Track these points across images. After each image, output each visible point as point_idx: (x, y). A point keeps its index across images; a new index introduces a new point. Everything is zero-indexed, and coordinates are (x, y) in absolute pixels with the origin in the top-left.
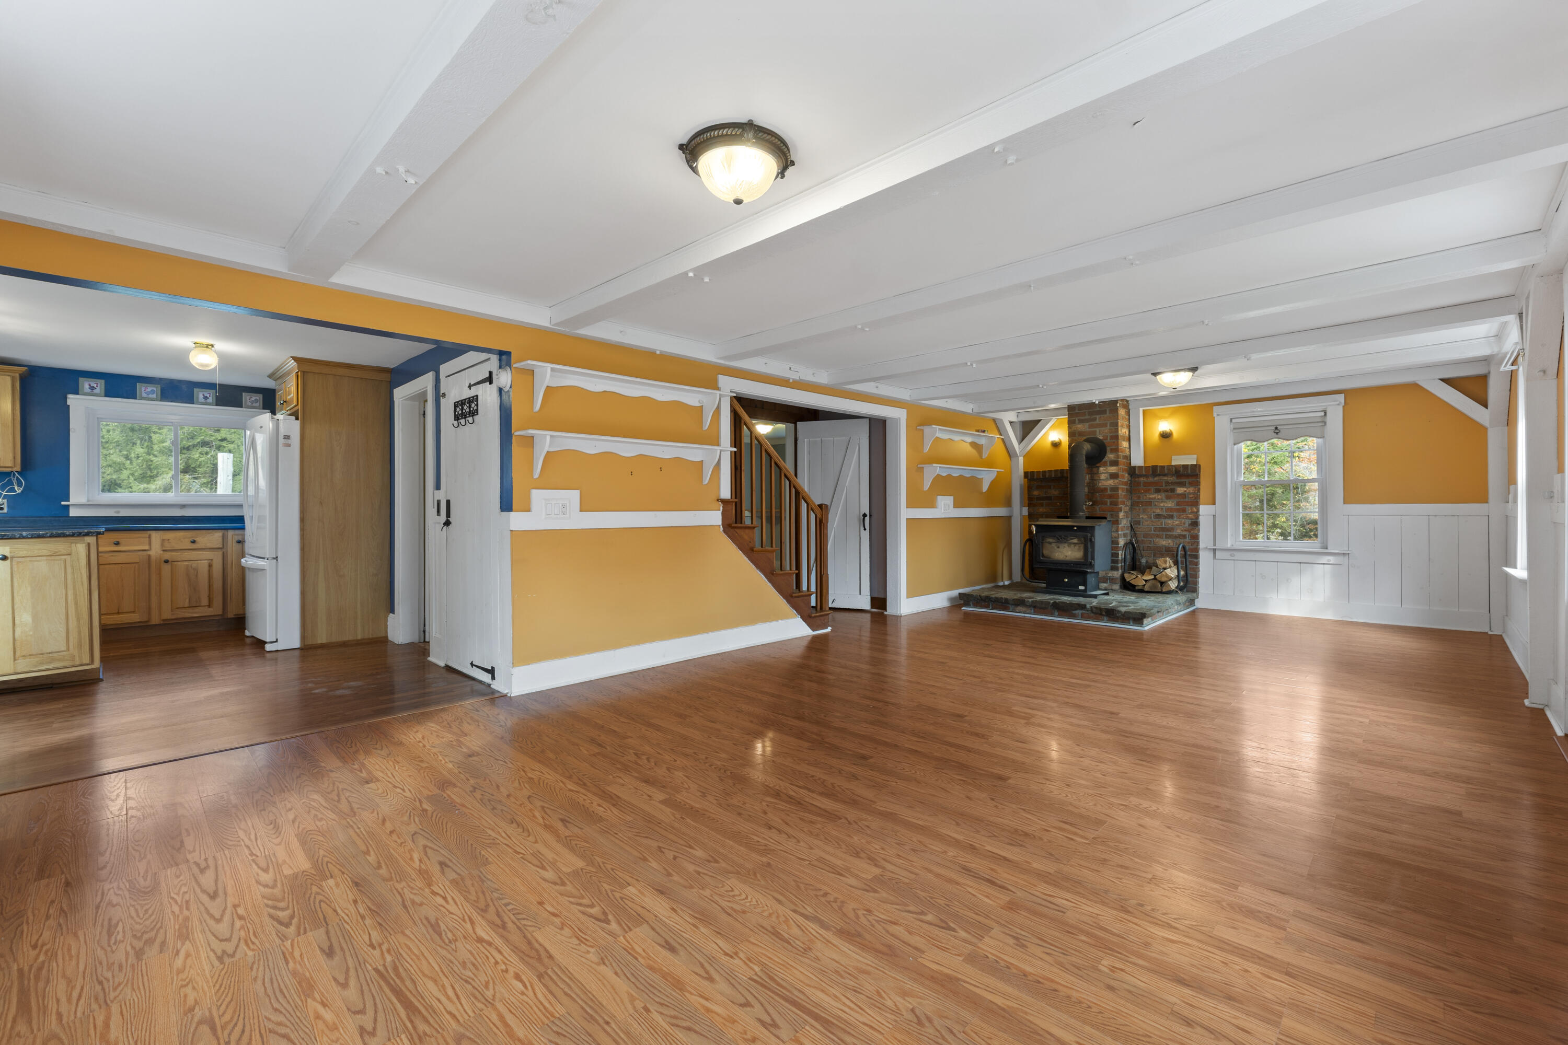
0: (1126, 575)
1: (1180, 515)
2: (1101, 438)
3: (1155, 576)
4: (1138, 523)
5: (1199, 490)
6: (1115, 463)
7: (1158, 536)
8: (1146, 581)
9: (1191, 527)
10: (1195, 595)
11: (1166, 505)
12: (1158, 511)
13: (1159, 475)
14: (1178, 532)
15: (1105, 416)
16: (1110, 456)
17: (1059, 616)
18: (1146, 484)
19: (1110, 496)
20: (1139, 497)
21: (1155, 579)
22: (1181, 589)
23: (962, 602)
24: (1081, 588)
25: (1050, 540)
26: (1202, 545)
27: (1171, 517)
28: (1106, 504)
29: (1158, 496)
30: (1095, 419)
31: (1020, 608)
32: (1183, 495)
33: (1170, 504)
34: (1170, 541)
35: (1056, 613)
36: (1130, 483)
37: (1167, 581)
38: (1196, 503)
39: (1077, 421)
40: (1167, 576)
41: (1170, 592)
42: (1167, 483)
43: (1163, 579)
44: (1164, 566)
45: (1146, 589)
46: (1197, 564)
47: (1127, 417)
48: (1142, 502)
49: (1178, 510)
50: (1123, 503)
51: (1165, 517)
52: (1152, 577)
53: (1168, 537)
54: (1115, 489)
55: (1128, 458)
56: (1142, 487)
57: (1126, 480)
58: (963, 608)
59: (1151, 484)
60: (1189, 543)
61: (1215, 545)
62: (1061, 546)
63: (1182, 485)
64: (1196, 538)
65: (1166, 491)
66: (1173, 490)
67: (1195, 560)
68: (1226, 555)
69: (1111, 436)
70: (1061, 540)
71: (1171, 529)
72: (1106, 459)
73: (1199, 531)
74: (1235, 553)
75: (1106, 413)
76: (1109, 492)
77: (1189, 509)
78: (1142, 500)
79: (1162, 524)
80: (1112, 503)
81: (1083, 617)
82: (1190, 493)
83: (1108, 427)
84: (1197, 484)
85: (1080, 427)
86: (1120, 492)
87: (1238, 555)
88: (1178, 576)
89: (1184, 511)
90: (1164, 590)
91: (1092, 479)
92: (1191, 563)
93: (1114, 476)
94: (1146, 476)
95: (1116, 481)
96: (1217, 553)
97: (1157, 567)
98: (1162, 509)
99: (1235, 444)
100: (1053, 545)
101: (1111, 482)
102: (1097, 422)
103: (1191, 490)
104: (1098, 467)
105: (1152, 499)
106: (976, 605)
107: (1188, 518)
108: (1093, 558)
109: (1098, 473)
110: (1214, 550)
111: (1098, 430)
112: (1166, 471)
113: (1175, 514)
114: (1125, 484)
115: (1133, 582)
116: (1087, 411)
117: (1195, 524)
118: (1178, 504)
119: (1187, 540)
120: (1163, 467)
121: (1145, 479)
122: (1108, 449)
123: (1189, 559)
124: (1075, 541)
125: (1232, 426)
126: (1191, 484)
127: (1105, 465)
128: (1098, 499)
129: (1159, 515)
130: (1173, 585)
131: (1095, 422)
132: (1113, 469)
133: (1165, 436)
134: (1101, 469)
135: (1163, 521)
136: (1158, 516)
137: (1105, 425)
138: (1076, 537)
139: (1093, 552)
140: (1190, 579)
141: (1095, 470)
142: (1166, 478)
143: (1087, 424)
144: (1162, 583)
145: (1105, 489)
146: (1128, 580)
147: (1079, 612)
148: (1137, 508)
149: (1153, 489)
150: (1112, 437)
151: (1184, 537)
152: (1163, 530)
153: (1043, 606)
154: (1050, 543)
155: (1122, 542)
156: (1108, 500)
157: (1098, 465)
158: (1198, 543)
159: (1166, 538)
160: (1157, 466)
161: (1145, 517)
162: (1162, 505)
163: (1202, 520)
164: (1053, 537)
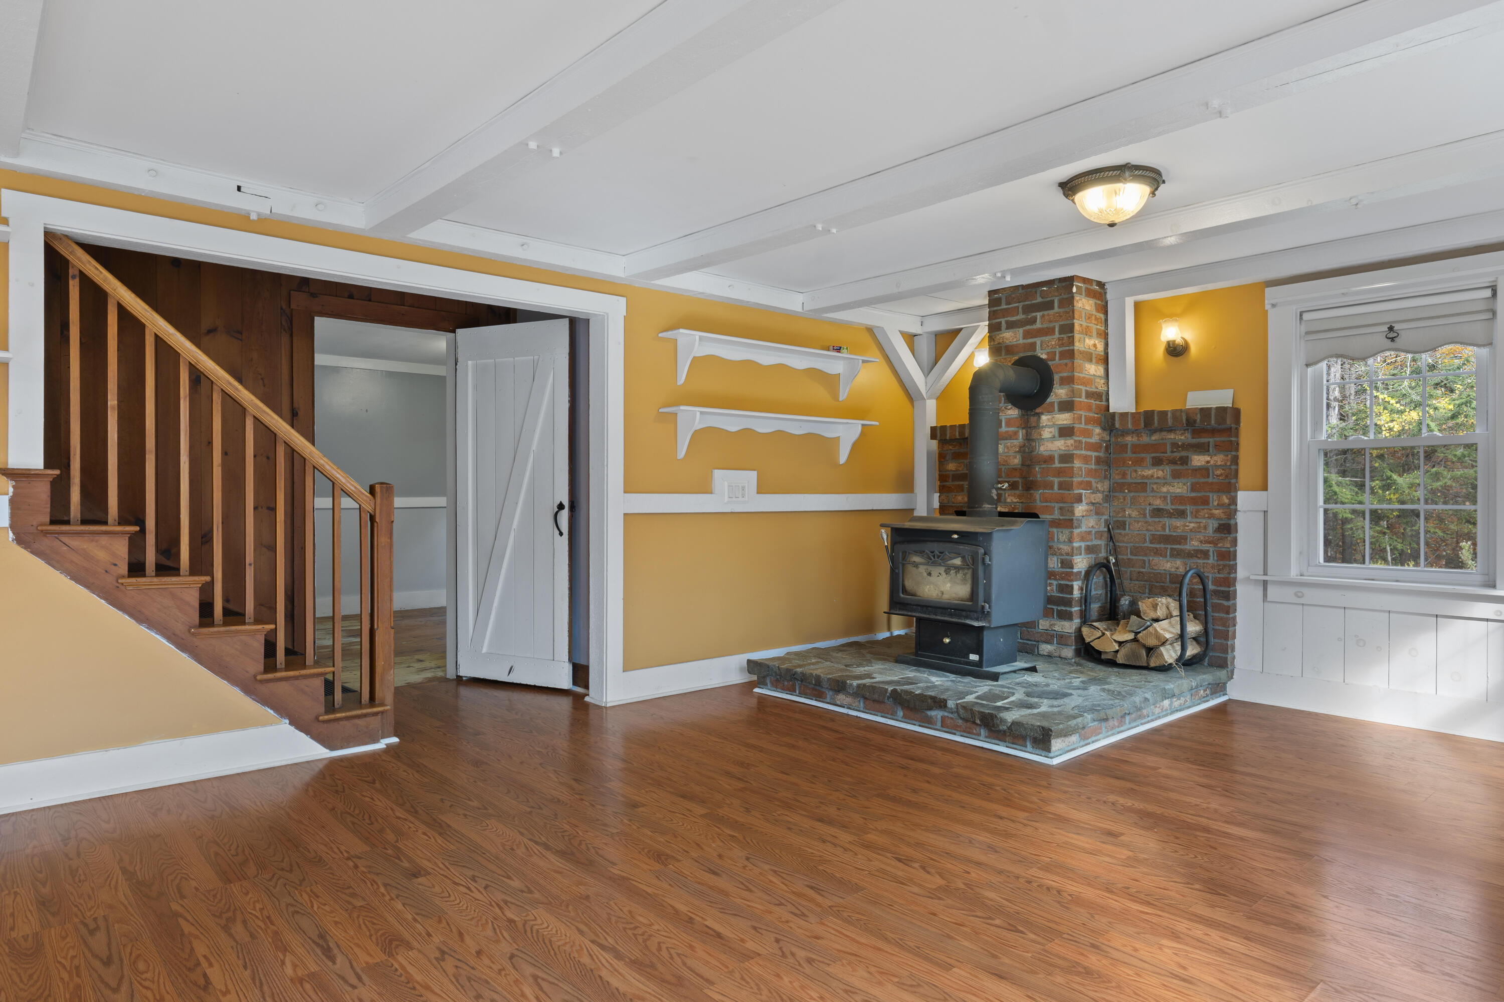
0: (1085, 630)
1: (1197, 511)
2: (1044, 356)
3: (1137, 633)
4: (1122, 525)
5: (1235, 460)
6: (1067, 406)
7: (1157, 553)
8: (1120, 643)
9: (1218, 535)
10: (1222, 674)
11: (1172, 490)
12: (1158, 503)
13: (1161, 430)
14: (1194, 544)
15: (1051, 312)
16: (1059, 393)
17: (906, 719)
18: (1136, 448)
19: (1059, 472)
20: (1124, 475)
21: (1135, 640)
22: (1189, 664)
23: (755, 678)
24: (974, 657)
25: (917, 559)
26: (1241, 573)
27: (1182, 514)
28: (1052, 488)
29: (1157, 472)
30: (1034, 321)
31: (841, 698)
32: (1204, 471)
33: (1180, 488)
34: (1179, 562)
35: (900, 713)
36: (1107, 448)
37: (1157, 647)
38: (1229, 486)
39: (1004, 325)
40: (1157, 636)
41: (1164, 669)
42: (1175, 445)
43: (1151, 642)
44: (1153, 615)
45: (1120, 659)
46: (1230, 610)
47: (1102, 316)
48: (1129, 484)
49: (1194, 501)
50: (1088, 486)
51: (1171, 515)
52: (1131, 636)
53: (1176, 554)
54: (1067, 458)
55: (1103, 397)
56: (1129, 454)
57: (1095, 439)
58: (756, 690)
59: (1146, 448)
60: (1213, 567)
61: (1265, 574)
62: (935, 571)
63: (1202, 449)
64: (1228, 557)
65: (1173, 462)
66: (1185, 461)
67: (1226, 603)
68: (1287, 594)
69: (1060, 352)
70: (935, 559)
71: (1182, 539)
72: (1052, 398)
73: (1235, 542)
74: (1305, 591)
75: (1053, 308)
76: (1057, 465)
77: (1214, 499)
78: (1129, 480)
79: (1164, 529)
80: (1061, 486)
81: (945, 725)
82: (1217, 467)
83: (1057, 335)
84: (1232, 448)
85: (1009, 336)
86: (1077, 464)
87: (1311, 595)
88: (1182, 637)
89: (1205, 502)
90: (1152, 665)
91: (1028, 438)
92: (1217, 608)
93: (1065, 432)
94: (1136, 432)
95: (1070, 442)
96: (1271, 589)
97: (1138, 615)
98: (1165, 498)
99: (1307, 365)
100: (922, 569)
101: (1061, 445)
102: (1038, 325)
103: (1219, 459)
104: (1039, 415)
105: (1147, 477)
106: (776, 685)
107: (1212, 516)
108: (988, 600)
109: (1037, 426)
110: (1265, 583)
111: (1038, 341)
112: (1170, 422)
113: (1189, 508)
114: (1095, 447)
115: (1096, 645)
116: (1021, 305)
117: (1227, 528)
118: (1193, 488)
119: (1211, 561)
120: (1163, 414)
121: (1135, 439)
122: (1056, 377)
123: (1213, 600)
124: (958, 562)
125: (1303, 328)
126: (1219, 448)
127: (1050, 411)
128: (1039, 477)
129: (1159, 510)
130: (1170, 654)
131: (1034, 327)
132: (1064, 419)
133: (1176, 351)
134: (1044, 418)
135: (1167, 521)
136: (1158, 512)
137: (1049, 331)
138: (958, 554)
139: (988, 586)
140: (1212, 641)
141: (1033, 419)
142: (1172, 436)
143: (1021, 330)
144: (1150, 650)
145: (1050, 459)
146: (1088, 640)
147: (937, 714)
148: (1120, 495)
149: (1148, 457)
150: (1063, 355)
151: (1205, 554)
152: (1167, 539)
153: (876, 696)
154: (916, 565)
155: (1081, 563)
156: (1056, 480)
157: (1038, 411)
158: (1233, 569)
159: (1172, 556)
160: (1153, 412)
161: (1135, 514)
162: (1165, 489)
163: (1242, 520)
164: (921, 553)
